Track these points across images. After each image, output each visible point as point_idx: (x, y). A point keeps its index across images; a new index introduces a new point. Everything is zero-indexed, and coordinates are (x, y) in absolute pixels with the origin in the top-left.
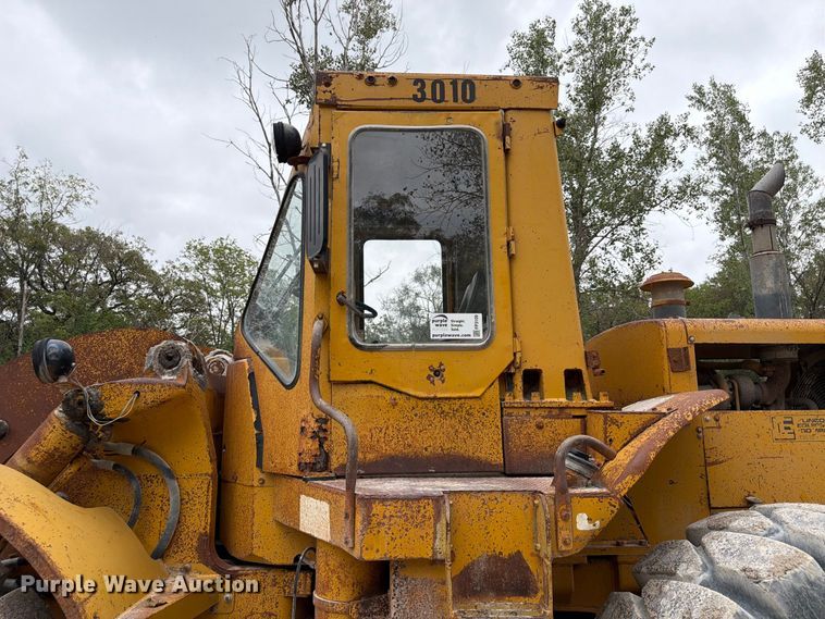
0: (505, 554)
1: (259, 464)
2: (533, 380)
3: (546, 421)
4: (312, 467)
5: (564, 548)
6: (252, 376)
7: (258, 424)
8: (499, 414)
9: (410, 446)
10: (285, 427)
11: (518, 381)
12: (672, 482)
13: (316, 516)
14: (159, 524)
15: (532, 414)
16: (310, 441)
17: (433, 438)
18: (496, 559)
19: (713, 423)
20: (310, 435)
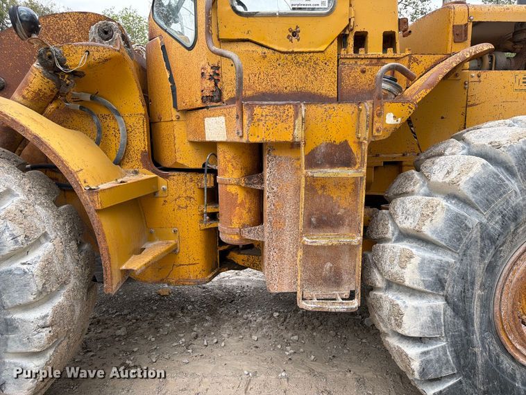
0: (337, 142)
1: (175, 106)
2: (361, 40)
3: (368, 67)
4: (211, 99)
5: (376, 134)
6: (163, 48)
7: (171, 79)
8: (336, 63)
9: (275, 86)
10: (190, 77)
11: (351, 41)
12: (442, 118)
13: (216, 127)
14: (115, 145)
15: (359, 63)
16: (209, 82)
17: (290, 80)
18: (331, 145)
19: (476, 79)
20: (208, 77)
